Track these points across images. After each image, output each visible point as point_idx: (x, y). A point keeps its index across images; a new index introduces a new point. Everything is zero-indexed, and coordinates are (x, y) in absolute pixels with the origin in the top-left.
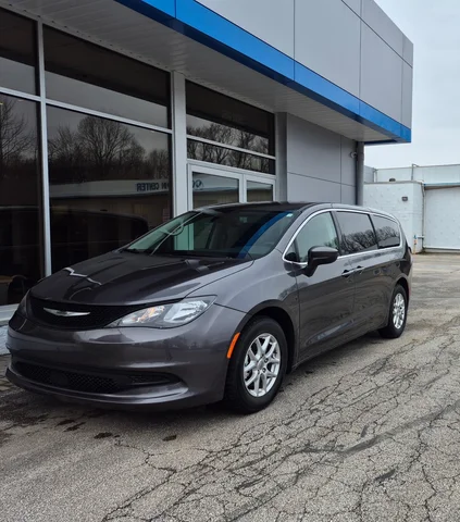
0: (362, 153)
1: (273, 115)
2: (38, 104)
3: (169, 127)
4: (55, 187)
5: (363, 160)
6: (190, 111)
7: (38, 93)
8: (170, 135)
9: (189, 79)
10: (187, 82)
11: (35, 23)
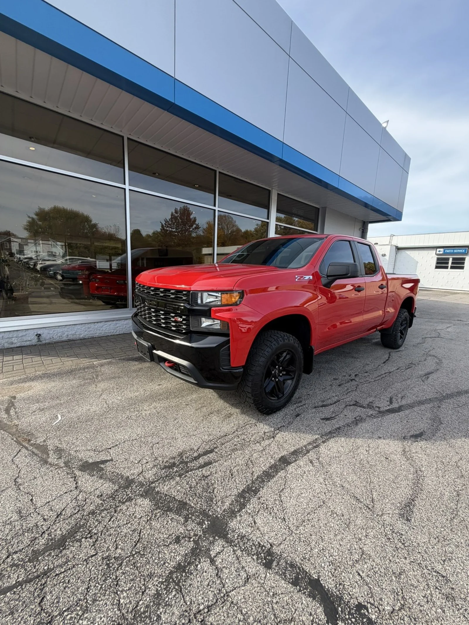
0: (367, 229)
1: (319, 209)
2: (215, 210)
3: (268, 219)
4: (219, 248)
5: (367, 232)
6: (278, 211)
7: (215, 206)
8: (268, 223)
9: (279, 193)
10: (278, 194)
11: (215, 171)
